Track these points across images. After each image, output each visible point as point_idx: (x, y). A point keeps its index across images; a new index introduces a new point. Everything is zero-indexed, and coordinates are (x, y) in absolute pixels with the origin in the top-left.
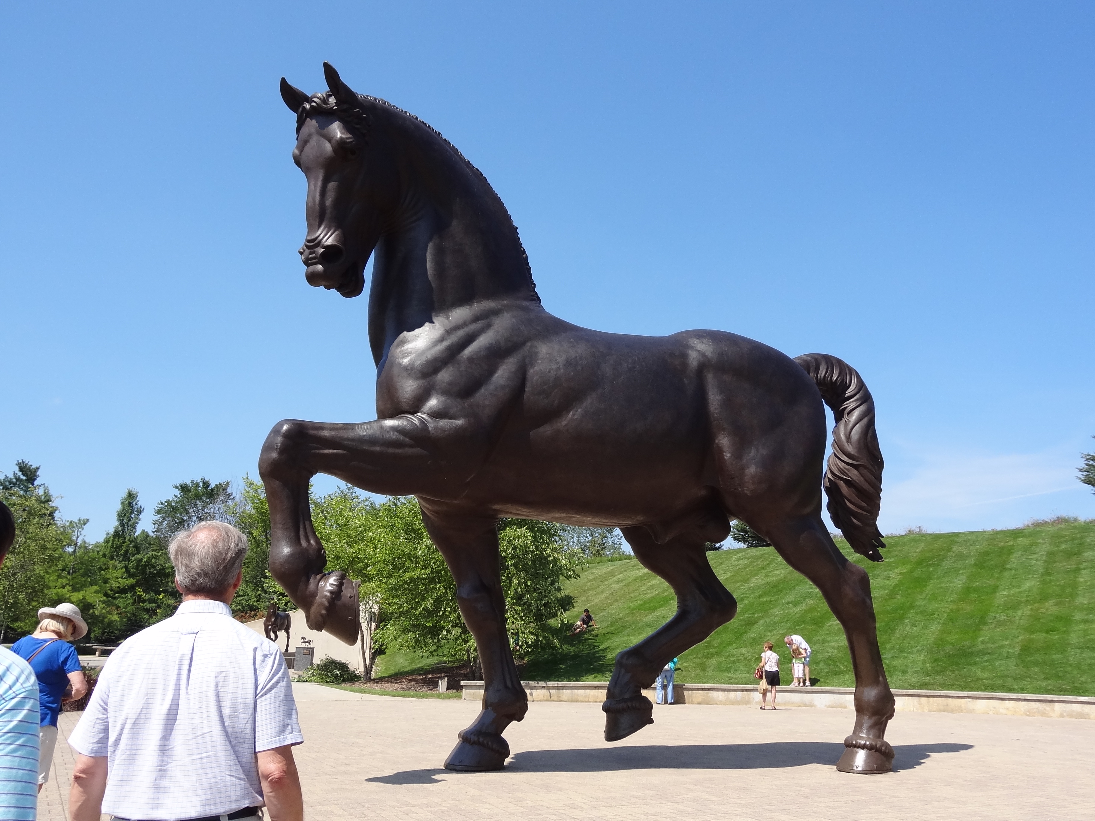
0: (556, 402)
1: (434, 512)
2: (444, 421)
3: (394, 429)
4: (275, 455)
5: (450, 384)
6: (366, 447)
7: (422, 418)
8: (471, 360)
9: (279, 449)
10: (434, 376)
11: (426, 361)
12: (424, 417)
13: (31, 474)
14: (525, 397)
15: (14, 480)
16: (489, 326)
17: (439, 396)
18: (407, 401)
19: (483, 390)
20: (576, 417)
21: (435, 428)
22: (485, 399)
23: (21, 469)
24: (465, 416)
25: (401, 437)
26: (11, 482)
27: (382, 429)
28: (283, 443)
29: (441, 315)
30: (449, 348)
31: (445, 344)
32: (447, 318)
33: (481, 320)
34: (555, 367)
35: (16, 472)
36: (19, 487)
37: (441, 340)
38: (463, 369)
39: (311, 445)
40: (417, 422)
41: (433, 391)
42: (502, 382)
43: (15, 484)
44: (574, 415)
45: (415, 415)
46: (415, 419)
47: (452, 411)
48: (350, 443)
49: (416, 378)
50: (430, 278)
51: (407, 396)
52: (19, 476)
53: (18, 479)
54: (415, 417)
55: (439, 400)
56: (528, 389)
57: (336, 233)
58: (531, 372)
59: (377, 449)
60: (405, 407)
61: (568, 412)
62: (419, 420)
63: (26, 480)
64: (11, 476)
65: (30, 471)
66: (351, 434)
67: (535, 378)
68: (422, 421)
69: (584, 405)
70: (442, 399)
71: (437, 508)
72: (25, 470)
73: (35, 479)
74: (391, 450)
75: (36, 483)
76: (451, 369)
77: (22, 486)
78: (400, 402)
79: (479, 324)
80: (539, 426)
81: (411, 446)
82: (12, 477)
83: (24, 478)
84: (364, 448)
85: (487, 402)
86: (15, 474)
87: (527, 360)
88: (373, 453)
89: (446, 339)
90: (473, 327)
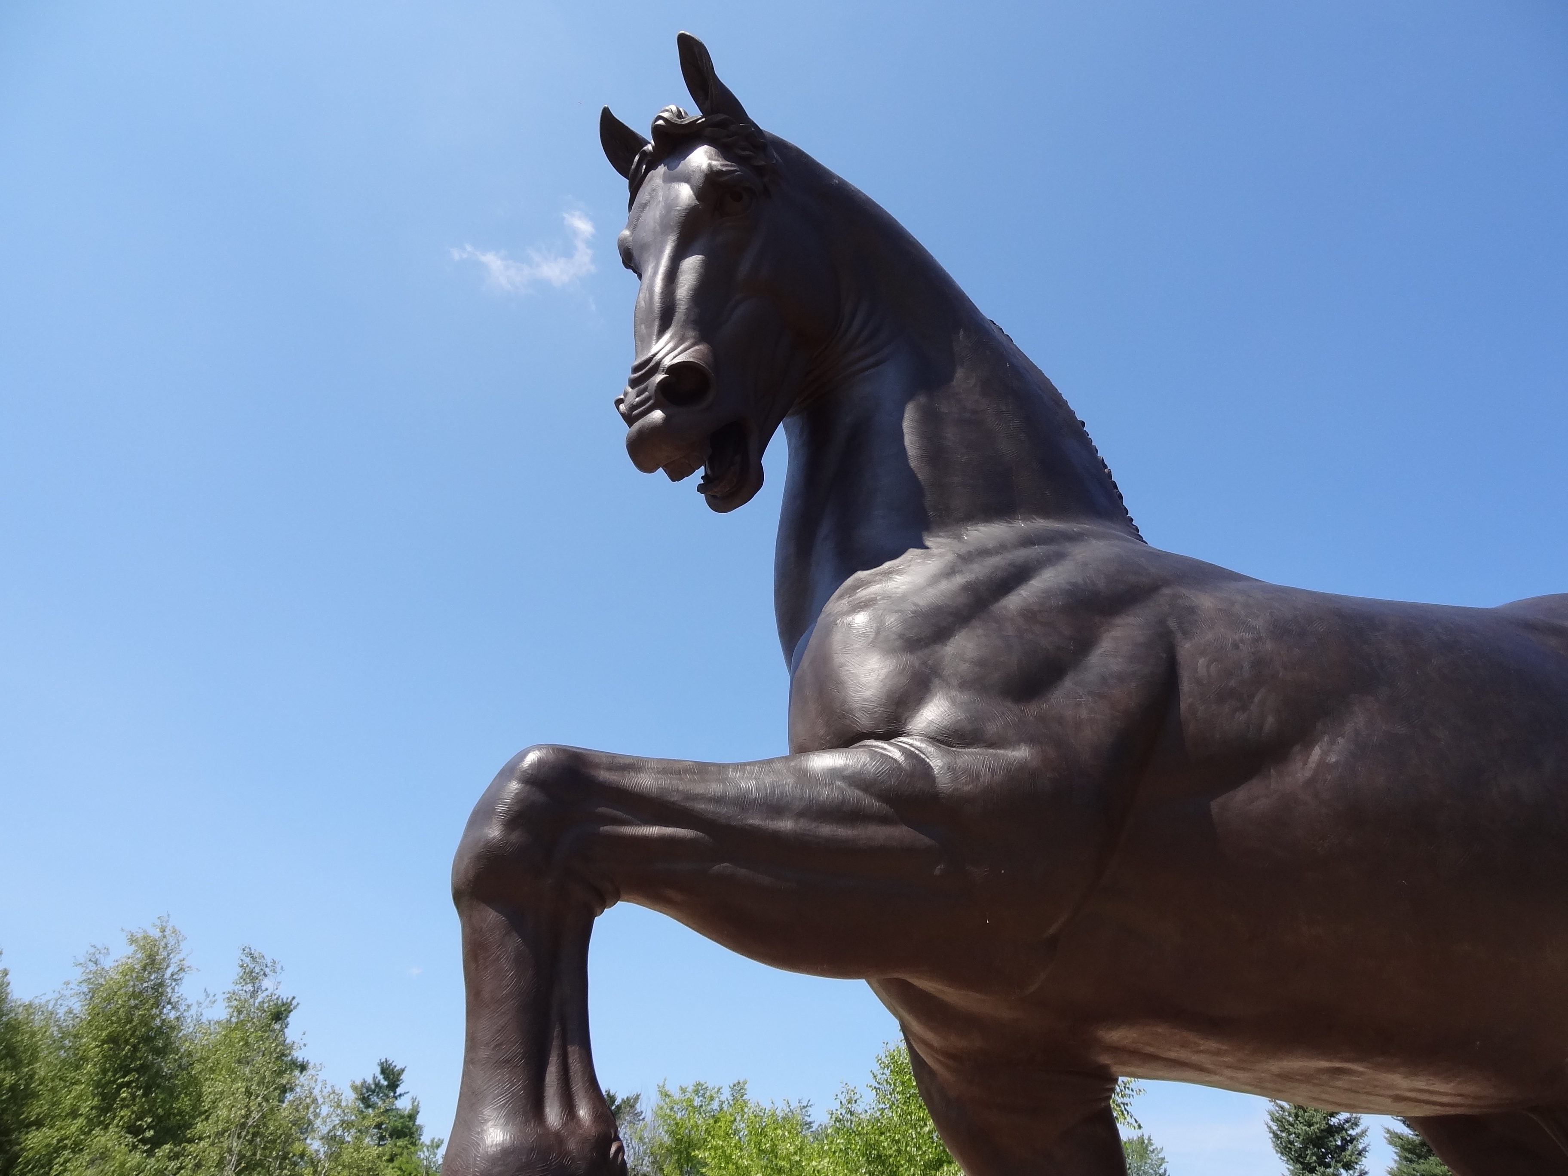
0: (1270, 720)
1: (947, 1054)
2: (975, 754)
3: (835, 773)
4: (494, 832)
5: (981, 663)
6: (756, 821)
7: (911, 745)
8: (1029, 614)
9: (506, 812)
10: (937, 647)
11: (914, 612)
12: (918, 744)
13: (393, 1078)
14: (1183, 706)
15: (373, 1087)
16: (1060, 557)
17: (953, 693)
18: (866, 705)
19: (1068, 683)
20: (1333, 759)
21: (950, 768)
22: (1078, 705)
23: (383, 1071)
24: (1031, 740)
25: (855, 795)
26: (369, 1089)
27: (804, 776)
28: (519, 799)
29: (942, 534)
30: (969, 588)
31: (959, 580)
32: (959, 538)
33: (1039, 544)
34: (1247, 636)
35: (376, 1075)
36: (378, 1095)
37: (950, 572)
38: (1010, 630)
39: (602, 810)
40: (896, 754)
41: (936, 681)
42: (1116, 665)
43: (373, 1091)
44: (1325, 753)
45: (893, 741)
46: (892, 751)
47: (992, 728)
48: (711, 807)
49: (889, 651)
50: (913, 463)
51: (869, 693)
52: (379, 1081)
53: (377, 1085)
54: (891, 744)
55: (953, 701)
56: (1186, 686)
57: (697, 348)
58: (1185, 648)
59: (786, 825)
60: (864, 722)
61: (1308, 746)
62: (904, 751)
63: (387, 1086)
64: (370, 1080)
65: (393, 1074)
66: (715, 788)
67: (1202, 662)
68: (909, 754)
69: (1349, 728)
70: (963, 697)
71: (956, 1042)
72: (387, 1072)
73: (398, 1086)
74: (826, 830)
75: (399, 1091)
76: (980, 631)
77: (381, 1095)
78: (850, 711)
79: (1037, 551)
80: (1235, 784)
81: (883, 820)
82: (371, 1082)
83: (386, 1083)
84: (750, 821)
85: (1084, 714)
86: (374, 1077)
87: (1172, 624)
88: (776, 837)
89: (960, 572)
90: (1022, 554)
